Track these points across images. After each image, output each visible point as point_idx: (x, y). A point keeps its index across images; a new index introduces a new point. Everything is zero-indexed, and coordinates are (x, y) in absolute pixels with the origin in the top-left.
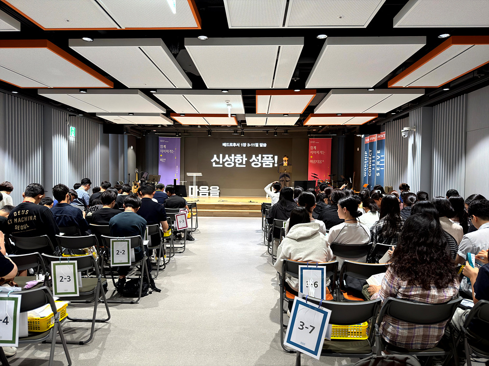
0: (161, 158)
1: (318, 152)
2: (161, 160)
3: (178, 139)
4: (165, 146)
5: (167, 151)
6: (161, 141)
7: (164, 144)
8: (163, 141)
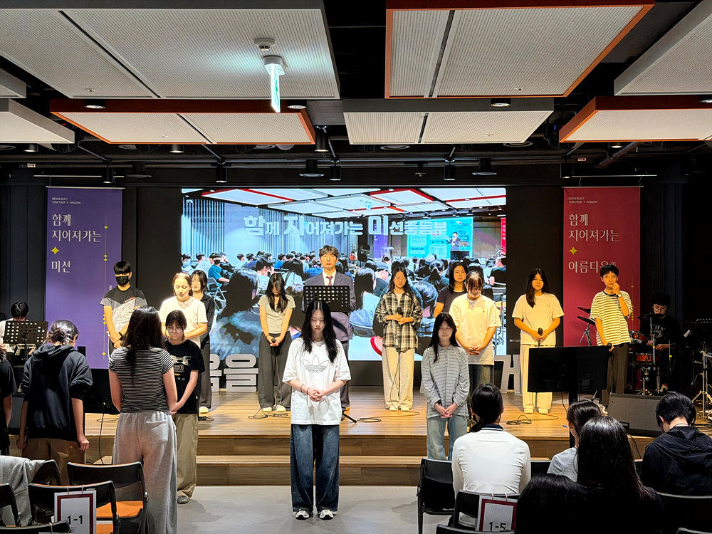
0: (56, 258)
1: (595, 234)
2: (55, 265)
3: (112, 195)
4: (68, 218)
5: (77, 235)
6: (55, 200)
7: (64, 210)
8: (63, 200)
